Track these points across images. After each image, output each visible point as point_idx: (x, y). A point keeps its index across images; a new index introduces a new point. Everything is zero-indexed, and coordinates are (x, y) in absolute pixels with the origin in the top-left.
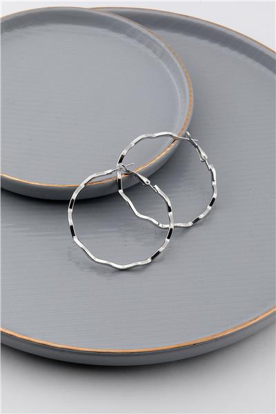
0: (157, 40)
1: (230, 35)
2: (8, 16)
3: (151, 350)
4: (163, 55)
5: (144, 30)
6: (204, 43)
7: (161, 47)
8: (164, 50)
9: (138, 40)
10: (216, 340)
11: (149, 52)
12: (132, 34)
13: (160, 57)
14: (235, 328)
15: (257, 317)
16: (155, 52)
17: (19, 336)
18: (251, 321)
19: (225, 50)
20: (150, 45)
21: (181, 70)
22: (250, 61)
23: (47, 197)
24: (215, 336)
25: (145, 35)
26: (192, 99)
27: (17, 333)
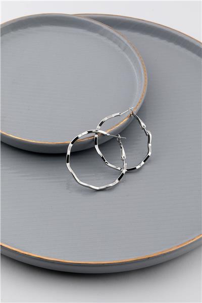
0: (121, 37)
1: (174, 34)
2: (14, 20)
3: (120, 261)
4: (125, 49)
5: (112, 30)
6: (156, 40)
7: (124, 42)
8: (127, 45)
9: (108, 38)
10: (164, 254)
11: (116, 46)
12: (103, 33)
13: (124, 51)
14: (178, 246)
15: (194, 238)
16: (119, 46)
17: (22, 252)
18: (190, 241)
19: (171, 45)
20: (116, 41)
21: (139, 60)
22: (189, 53)
23: (41, 151)
24: (163, 252)
25: (113, 34)
26: (146, 80)
27: (21, 250)
